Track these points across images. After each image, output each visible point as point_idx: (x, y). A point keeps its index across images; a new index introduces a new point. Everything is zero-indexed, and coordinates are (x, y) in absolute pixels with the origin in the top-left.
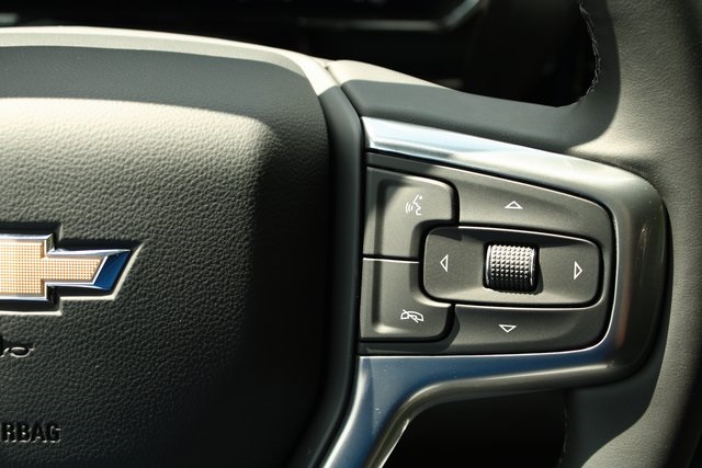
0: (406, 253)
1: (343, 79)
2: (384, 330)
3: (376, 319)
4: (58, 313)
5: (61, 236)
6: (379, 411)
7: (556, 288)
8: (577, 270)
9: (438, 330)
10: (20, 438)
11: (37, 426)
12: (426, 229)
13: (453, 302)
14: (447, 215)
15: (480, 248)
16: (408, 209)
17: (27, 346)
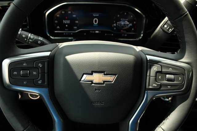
0: (154, 76)
1: (141, 49)
2: (150, 87)
3: (149, 85)
4: (105, 85)
5: (105, 73)
6: (149, 99)
7: (177, 81)
8: (180, 78)
9: (159, 87)
10: (97, 104)
11: (100, 102)
12: (157, 72)
13: (161, 83)
14: (161, 70)
15: (165, 75)
16: (155, 69)
17: (99, 90)
